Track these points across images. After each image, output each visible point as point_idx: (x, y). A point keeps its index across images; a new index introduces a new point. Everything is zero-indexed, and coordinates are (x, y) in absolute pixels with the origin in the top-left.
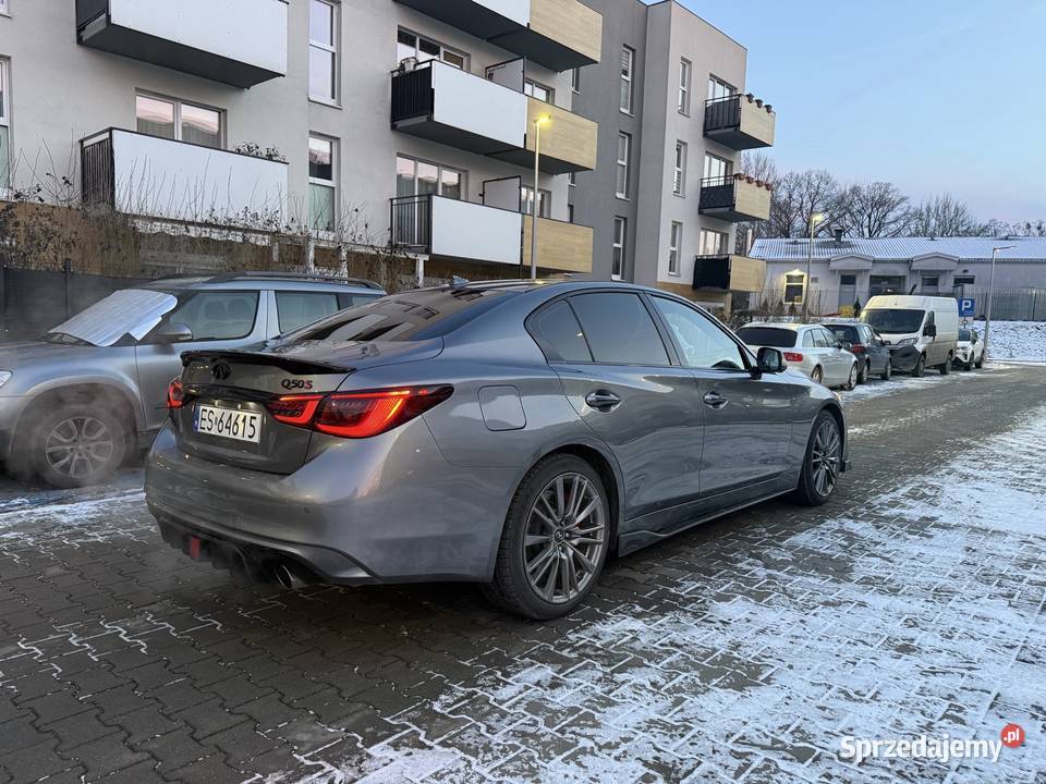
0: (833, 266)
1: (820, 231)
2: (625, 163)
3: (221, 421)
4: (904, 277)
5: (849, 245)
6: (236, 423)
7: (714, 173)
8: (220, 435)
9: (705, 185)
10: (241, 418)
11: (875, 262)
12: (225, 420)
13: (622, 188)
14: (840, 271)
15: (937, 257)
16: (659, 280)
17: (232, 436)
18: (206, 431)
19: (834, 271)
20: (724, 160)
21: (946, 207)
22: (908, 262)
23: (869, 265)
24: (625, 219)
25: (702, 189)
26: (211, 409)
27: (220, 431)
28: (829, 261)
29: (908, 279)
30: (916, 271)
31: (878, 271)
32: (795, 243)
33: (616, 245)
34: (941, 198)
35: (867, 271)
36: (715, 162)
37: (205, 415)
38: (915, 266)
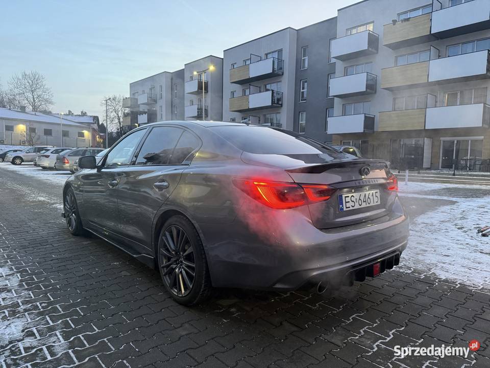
3: (360, 199)
6: (368, 198)
8: (361, 207)
10: (371, 195)
12: (362, 198)
17: (368, 205)
18: (351, 208)
26: (351, 195)
27: (360, 205)
37: (348, 200)
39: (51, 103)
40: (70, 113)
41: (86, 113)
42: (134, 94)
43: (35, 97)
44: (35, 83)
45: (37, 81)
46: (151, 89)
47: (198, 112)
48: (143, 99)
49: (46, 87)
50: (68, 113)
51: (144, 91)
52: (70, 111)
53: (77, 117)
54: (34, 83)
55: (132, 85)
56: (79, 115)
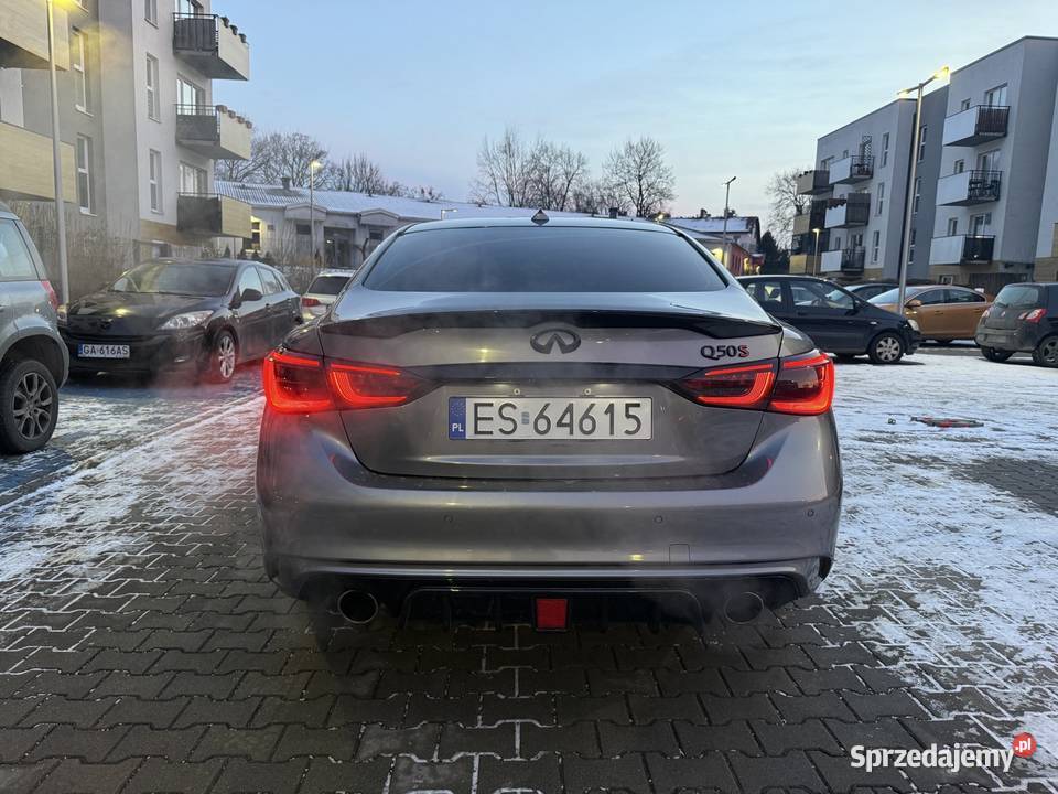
0: (290, 214)
1: (244, 176)
2: (82, 69)
4: (354, 230)
5: (297, 195)
7: (187, 100)
9: (179, 112)
11: (328, 213)
13: (81, 98)
14: (296, 220)
15: (381, 213)
16: (142, 217)
19: (289, 220)
20: (195, 86)
21: (363, 165)
22: (357, 216)
23: (322, 216)
24: (89, 139)
25: (178, 116)
28: (284, 209)
29: (357, 232)
30: (364, 225)
31: (329, 223)
32: (243, 187)
33: (81, 170)
34: (358, 157)
35: (321, 222)
36: (187, 88)
38: (364, 220)
39: (669, 197)
40: (704, 215)
41: (733, 212)
42: (824, 162)
43: (643, 187)
44: (646, 160)
45: (649, 155)
46: (863, 146)
47: (970, 190)
48: (840, 171)
49: (662, 166)
50: (699, 214)
51: (846, 152)
52: (703, 211)
53: (716, 222)
54: (644, 159)
55: (823, 142)
56: (721, 218)
